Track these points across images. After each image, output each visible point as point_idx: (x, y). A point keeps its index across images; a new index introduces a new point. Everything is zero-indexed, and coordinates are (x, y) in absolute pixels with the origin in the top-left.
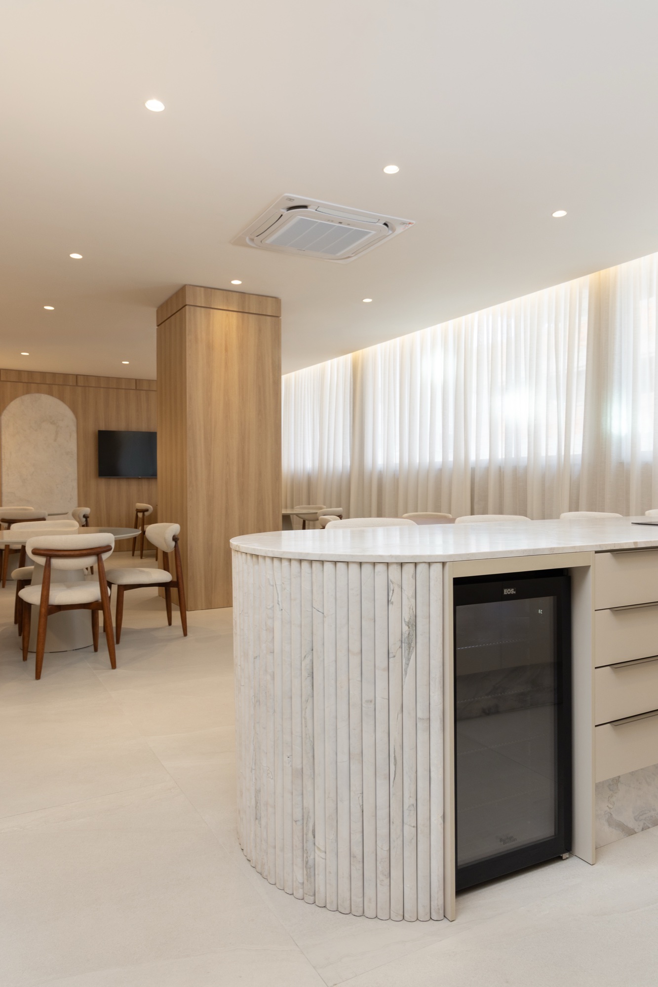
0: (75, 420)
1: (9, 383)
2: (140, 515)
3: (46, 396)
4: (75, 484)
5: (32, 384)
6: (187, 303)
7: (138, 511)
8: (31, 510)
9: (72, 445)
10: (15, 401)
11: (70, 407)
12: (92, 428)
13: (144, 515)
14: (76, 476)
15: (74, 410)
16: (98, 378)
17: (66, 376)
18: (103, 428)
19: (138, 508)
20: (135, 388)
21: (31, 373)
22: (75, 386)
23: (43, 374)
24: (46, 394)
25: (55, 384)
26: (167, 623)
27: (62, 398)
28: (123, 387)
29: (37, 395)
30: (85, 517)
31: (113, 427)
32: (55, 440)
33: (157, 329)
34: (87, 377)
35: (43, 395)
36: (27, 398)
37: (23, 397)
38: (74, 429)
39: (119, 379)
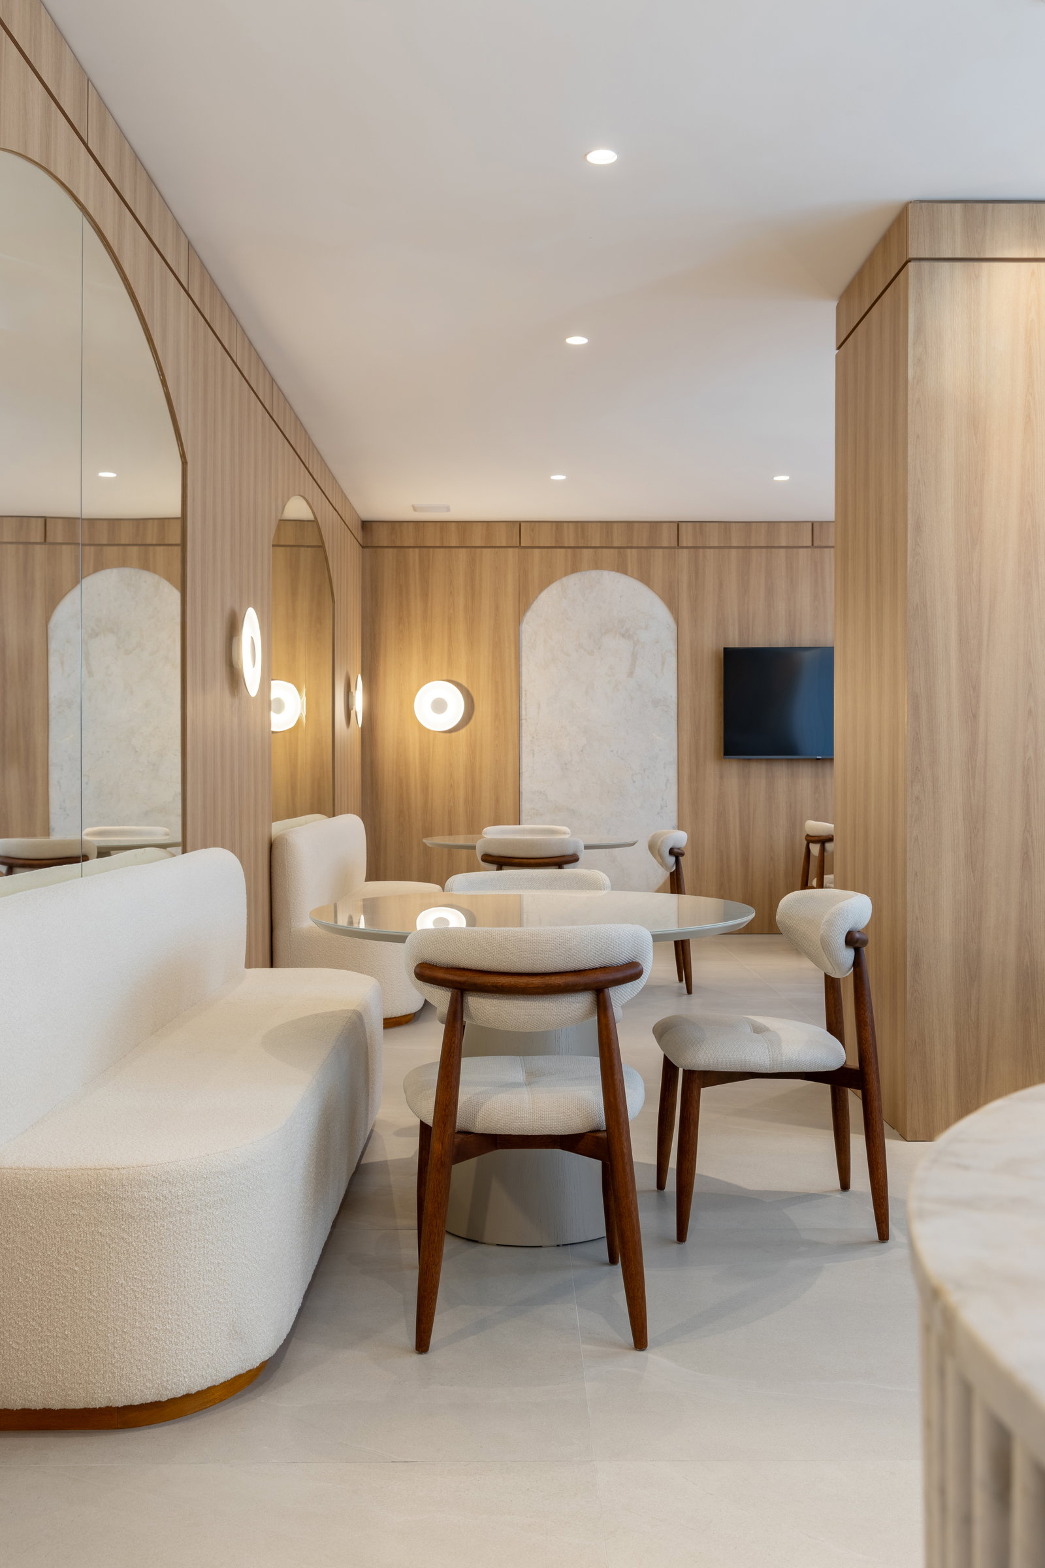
0: (673, 626)
1: (536, 551)
2: (815, 849)
3: (613, 574)
4: (672, 773)
5: (585, 551)
6: (912, 254)
7: (811, 839)
8: (565, 833)
9: (667, 685)
10: (549, 588)
11: (663, 599)
12: (710, 644)
13: (823, 850)
14: (673, 755)
15: (672, 603)
16: (725, 526)
17: (654, 526)
18: (735, 642)
19: (810, 834)
20: (809, 544)
21: (581, 526)
22: (674, 548)
23: (607, 526)
24: (613, 570)
25: (632, 547)
26: (836, 1183)
27: (645, 578)
28: (783, 544)
29: (594, 574)
30: (676, 853)
31: (758, 640)
32: (631, 674)
33: (837, 356)
34: (700, 525)
35: (605, 573)
36: (573, 581)
37: (564, 580)
38: (672, 646)
39: (772, 526)
